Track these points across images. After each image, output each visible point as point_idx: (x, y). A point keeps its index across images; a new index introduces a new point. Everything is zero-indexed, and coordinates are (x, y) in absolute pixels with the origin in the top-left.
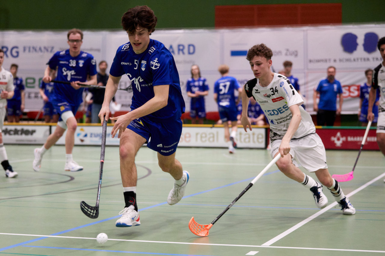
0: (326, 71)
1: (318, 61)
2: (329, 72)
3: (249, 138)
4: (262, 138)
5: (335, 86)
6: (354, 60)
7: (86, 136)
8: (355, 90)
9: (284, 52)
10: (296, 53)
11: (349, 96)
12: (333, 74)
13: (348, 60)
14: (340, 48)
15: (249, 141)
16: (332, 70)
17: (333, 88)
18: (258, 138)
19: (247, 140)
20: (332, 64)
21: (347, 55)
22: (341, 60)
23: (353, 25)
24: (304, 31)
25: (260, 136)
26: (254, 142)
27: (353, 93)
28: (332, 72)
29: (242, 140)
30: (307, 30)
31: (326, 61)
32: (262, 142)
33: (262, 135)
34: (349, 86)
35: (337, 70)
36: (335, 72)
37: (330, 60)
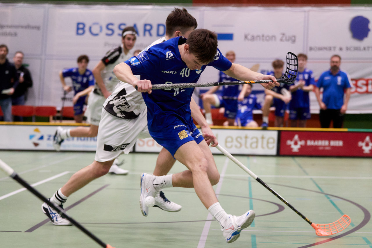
0: (329, 61)
1: (320, 49)
2: (333, 62)
3: (257, 142)
4: (274, 142)
5: (339, 79)
6: (364, 49)
7: (42, 138)
8: (363, 84)
9: (279, 37)
10: (293, 38)
11: (356, 91)
12: (338, 64)
13: (357, 49)
14: (348, 34)
15: (257, 147)
16: (336, 59)
17: (336, 81)
18: (268, 143)
19: (254, 145)
20: (337, 52)
21: (356, 43)
22: (348, 49)
23: (365, 7)
24: (305, 11)
25: (271, 141)
26: (263, 147)
27: (360, 88)
28: (337, 62)
29: (248, 145)
30: (309, 11)
31: (330, 49)
32: (273, 147)
33: (273, 139)
34: (356, 80)
35: (342, 61)
36: (339, 62)
37: (335, 48)
